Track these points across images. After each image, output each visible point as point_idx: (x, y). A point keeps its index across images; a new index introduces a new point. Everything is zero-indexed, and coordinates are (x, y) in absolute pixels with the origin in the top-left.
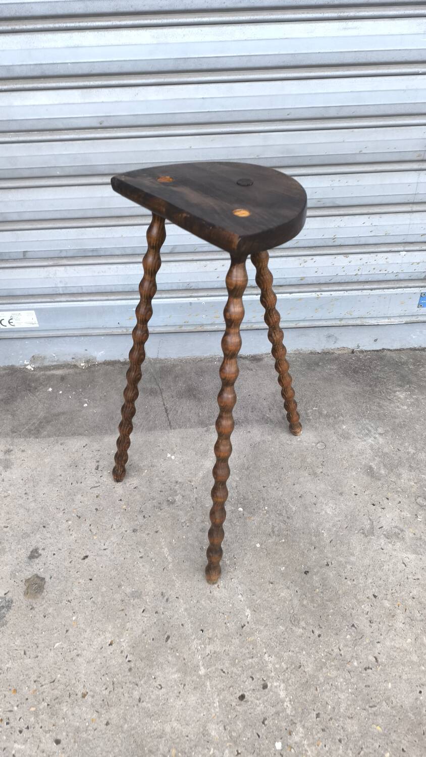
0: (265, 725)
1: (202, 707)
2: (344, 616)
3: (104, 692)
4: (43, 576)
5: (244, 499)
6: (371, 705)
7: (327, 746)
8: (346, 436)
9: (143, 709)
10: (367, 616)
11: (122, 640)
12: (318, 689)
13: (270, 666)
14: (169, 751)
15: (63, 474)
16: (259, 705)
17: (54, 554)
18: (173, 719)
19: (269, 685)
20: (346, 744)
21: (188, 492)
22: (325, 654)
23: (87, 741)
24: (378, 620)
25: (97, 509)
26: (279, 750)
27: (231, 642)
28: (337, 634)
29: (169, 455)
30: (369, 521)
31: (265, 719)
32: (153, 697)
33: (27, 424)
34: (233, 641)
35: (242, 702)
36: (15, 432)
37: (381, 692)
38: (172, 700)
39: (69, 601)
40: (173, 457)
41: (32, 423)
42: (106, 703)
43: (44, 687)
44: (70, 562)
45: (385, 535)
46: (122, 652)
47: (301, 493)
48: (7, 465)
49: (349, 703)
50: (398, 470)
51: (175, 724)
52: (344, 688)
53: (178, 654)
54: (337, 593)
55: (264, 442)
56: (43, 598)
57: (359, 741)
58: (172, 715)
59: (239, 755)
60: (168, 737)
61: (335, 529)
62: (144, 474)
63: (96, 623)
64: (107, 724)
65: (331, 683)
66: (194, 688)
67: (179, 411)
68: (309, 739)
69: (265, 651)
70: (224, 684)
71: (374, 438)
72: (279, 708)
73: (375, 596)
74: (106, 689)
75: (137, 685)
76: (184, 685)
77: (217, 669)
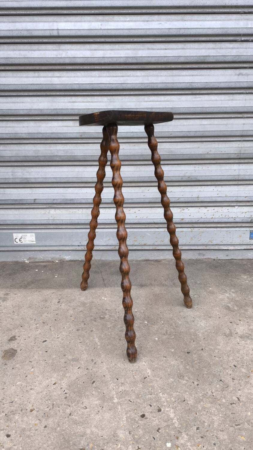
0: (159, 433)
1: (114, 420)
2: (214, 376)
3: (46, 409)
4: (16, 349)
5: (148, 318)
6: (236, 424)
7: (205, 447)
8: (212, 293)
9: (72, 419)
10: (230, 376)
11: (62, 382)
12: (198, 414)
13: (163, 399)
14: (88, 445)
15: (38, 304)
16: (155, 421)
17: (25, 339)
18: (93, 426)
19: (162, 410)
20: (219, 446)
21: (113, 314)
22: (202, 394)
23: (29, 437)
24: (239, 378)
25: (56, 320)
26: (169, 447)
27: (137, 386)
28: (210, 384)
29: (103, 298)
30: (228, 330)
31: (159, 429)
32: (80, 413)
33: (20, 283)
34: (138, 385)
35: (143, 419)
36: (13, 286)
37: (243, 417)
38: (93, 415)
39: (30, 362)
40: (105, 299)
41: (23, 283)
42: (47, 415)
43: (5, 405)
44: (35, 343)
45: (239, 337)
46: (61, 388)
47: (184, 316)
48: (5, 300)
49: (220, 422)
50: (245, 308)
51: (94, 429)
52: (216, 413)
53: (99, 391)
54: (209, 364)
55: (162, 294)
56: (14, 360)
57: (229, 445)
58: (92, 423)
59: (139, 449)
60: (88, 436)
61: (206, 333)
62: (87, 305)
63: (46, 373)
64: (45, 427)
65: (207, 410)
66: (110, 409)
67: (111, 280)
68: (191, 442)
69: (160, 391)
70: (131, 408)
71: (229, 294)
72: (169, 423)
73: (235, 366)
74: (48, 407)
75: (70, 406)
76: (103, 407)
77: (126, 400)
